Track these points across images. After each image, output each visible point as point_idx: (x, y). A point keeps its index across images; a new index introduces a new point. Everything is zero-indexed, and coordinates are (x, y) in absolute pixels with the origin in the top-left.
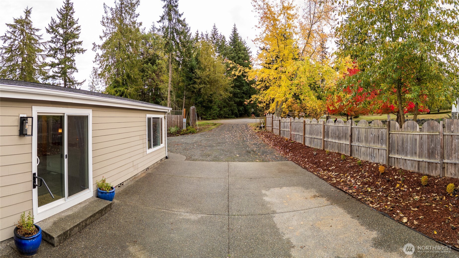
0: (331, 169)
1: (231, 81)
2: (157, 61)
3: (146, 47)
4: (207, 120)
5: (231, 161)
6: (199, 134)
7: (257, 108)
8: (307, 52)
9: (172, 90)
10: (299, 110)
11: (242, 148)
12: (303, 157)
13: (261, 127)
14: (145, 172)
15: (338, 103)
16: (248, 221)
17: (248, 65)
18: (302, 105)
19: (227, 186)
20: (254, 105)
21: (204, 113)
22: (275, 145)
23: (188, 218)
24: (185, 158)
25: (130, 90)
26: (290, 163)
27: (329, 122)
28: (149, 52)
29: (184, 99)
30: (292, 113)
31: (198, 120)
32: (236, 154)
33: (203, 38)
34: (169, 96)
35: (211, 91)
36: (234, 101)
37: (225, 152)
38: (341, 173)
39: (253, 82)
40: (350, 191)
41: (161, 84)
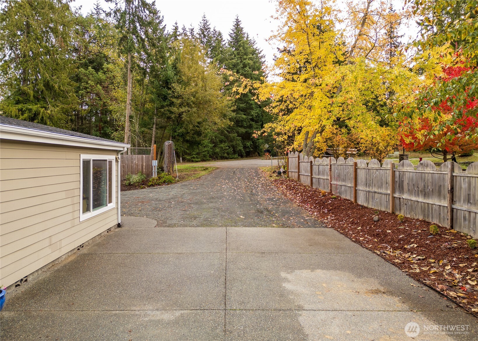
0: (408, 247)
1: (231, 102)
2: (105, 65)
3: (83, 39)
4: (193, 161)
5: (232, 226)
6: (179, 185)
7: (273, 144)
8: (361, 49)
9: (133, 114)
10: (345, 145)
11: (249, 205)
12: (352, 223)
13: (279, 173)
14: (75, 253)
15: (423, 131)
16: (257, 319)
17: (260, 78)
18: (352, 136)
19: (224, 264)
20: (269, 139)
21: (188, 151)
22: (304, 202)
23: (158, 318)
24: (155, 223)
25: (51, 111)
26: (330, 231)
27: (403, 165)
28: (90, 49)
29: (154, 129)
30: (333, 150)
31: (178, 161)
32: (240, 215)
33: (186, 35)
34: (127, 124)
35: (199, 116)
36: (238, 132)
37: (222, 211)
38: (430, 257)
39: (267, 102)
40: (452, 294)
41: (113, 103)
